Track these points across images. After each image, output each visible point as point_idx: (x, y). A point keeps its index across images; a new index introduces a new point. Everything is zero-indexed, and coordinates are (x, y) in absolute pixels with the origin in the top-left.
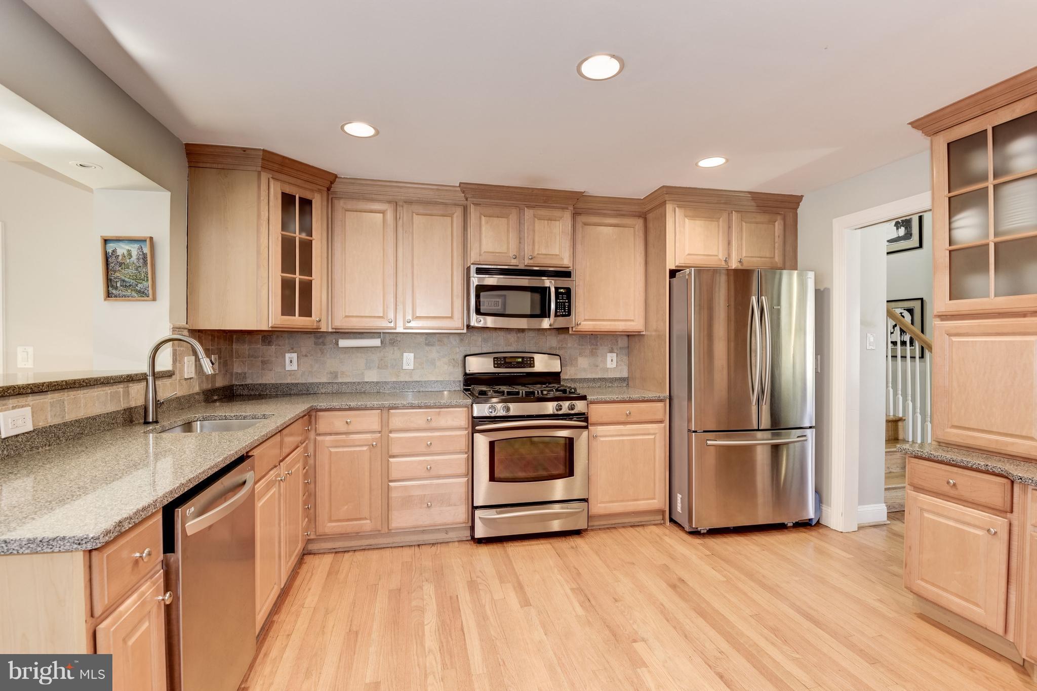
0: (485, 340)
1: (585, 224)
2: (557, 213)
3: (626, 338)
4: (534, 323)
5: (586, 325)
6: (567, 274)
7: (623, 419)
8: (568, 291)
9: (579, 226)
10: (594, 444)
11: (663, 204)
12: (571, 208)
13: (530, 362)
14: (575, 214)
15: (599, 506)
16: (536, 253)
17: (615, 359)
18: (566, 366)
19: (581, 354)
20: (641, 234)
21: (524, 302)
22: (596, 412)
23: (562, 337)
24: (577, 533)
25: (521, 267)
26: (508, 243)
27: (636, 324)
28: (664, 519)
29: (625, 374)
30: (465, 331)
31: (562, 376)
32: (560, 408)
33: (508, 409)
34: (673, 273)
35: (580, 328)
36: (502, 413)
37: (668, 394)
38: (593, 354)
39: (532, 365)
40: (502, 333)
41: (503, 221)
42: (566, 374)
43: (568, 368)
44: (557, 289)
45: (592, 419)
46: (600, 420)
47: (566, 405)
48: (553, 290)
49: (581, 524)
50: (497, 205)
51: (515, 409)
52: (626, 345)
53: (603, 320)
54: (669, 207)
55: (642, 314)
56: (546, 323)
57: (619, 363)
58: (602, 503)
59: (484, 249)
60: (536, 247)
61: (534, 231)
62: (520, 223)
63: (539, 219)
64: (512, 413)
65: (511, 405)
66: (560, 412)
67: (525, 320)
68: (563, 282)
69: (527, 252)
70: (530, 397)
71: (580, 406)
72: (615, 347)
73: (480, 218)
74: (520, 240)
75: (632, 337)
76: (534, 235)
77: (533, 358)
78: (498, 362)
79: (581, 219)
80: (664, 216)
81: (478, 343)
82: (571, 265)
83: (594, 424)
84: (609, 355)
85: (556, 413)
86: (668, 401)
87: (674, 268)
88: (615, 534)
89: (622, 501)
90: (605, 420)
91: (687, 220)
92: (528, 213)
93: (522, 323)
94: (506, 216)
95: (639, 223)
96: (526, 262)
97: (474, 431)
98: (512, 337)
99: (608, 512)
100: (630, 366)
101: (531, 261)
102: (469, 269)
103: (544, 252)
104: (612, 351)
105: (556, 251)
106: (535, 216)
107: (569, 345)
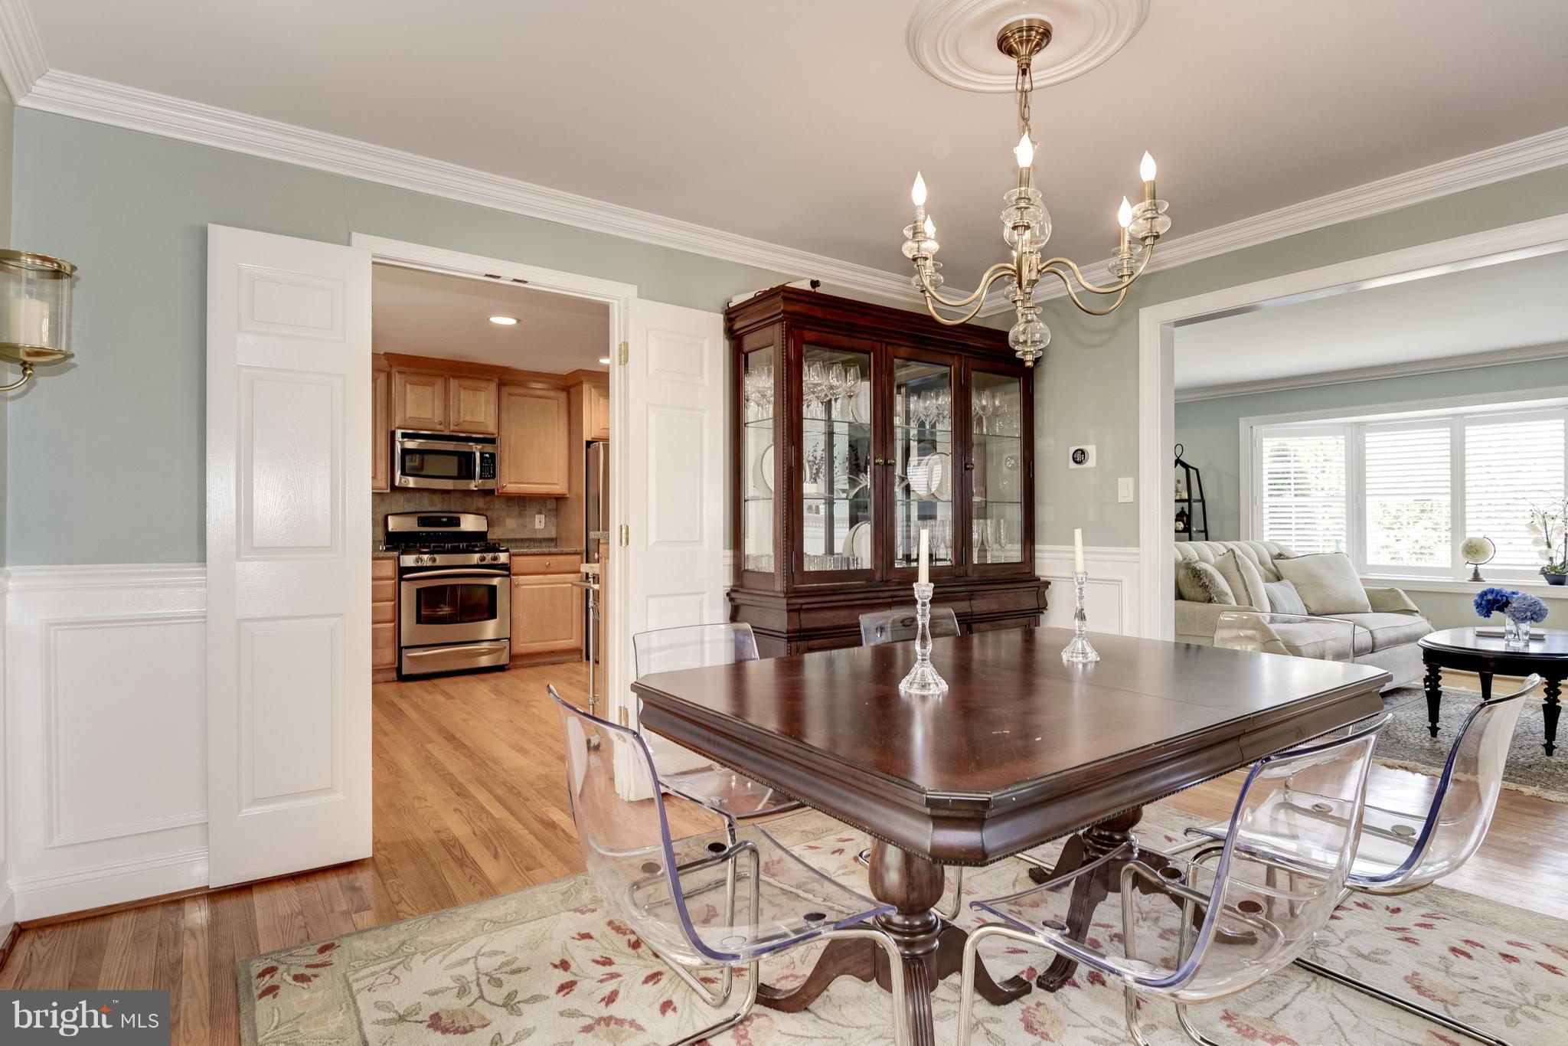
0: (409, 501)
1: (511, 395)
2: (482, 384)
3: (555, 501)
4: (461, 485)
5: (512, 488)
6: (492, 441)
7: (543, 570)
8: (493, 456)
9: (504, 395)
10: (515, 591)
11: (581, 383)
12: (496, 380)
13: (456, 522)
14: (501, 385)
15: (522, 646)
16: (462, 420)
17: (543, 520)
18: (493, 526)
19: (509, 516)
20: (564, 405)
21: (452, 466)
22: (519, 563)
23: (488, 498)
24: (500, 668)
25: (447, 433)
26: (433, 410)
27: (559, 488)
28: (581, 657)
29: (553, 535)
30: (389, 491)
31: (489, 536)
32: (483, 559)
33: (434, 560)
34: (589, 443)
35: (505, 490)
36: (429, 564)
37: (585, 548)
38: (521, 515)
39: (458, 524)
40: (426, 494)
41: (428, 390)
42: (493, 534)
43: (496, 529)
44: (482, 454)
45: (515, 569)
46: (522, 571)
47: (489, 556)
48: (478, 455)
49: (504, 659)
50: (422, 374)
51: (440, 559)
52: (555, 507)
53: (528, 483)
54: (586, 387)
55: (566, 479)
56: (473, 485)
57: (548, 524)
58: (523, 643)
59: (408, 415)
60: (462, 414)
61: (459, 400)
62: (446, 392)
63: (464, 389)
64: (438, 563)
65: (438, 557)
66: (483, 563)
67: (451, 481)
68: (489, 448)
69: (453, 418)
70: (455, 551)
71: (503, 558)
72: (543, 509)
73: (405, 386)
74: (446, 406)
75: (559, 499)
76: (459, 404)
77: (459, 518)
78: (422, 522)
79: (505, 390)
80: (581, 393)
81: (401, 503)
82: (496, 432)
83: (515, 575)
84: (537, 516)
85: (480, 563)
86: (585, 554)
87: (590, 439)
88: (535, 669)
89: (543, 641)
90: (526, 570)
91: (601, 399)
92: (453, 383)
93: (448, 485)
94: (431, 384)
95: (563, 396)
96: (452, 428)
97: (401, 579)
98: (437, 498)
99: (528, 651)
100: (558, 527)
101: (457, 428)
102: (393, 434)
103: (469, 418)
104: (540, 513)
105: (482, 419)
106: (460, 386)
107: (497, 506)
